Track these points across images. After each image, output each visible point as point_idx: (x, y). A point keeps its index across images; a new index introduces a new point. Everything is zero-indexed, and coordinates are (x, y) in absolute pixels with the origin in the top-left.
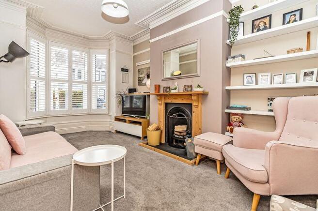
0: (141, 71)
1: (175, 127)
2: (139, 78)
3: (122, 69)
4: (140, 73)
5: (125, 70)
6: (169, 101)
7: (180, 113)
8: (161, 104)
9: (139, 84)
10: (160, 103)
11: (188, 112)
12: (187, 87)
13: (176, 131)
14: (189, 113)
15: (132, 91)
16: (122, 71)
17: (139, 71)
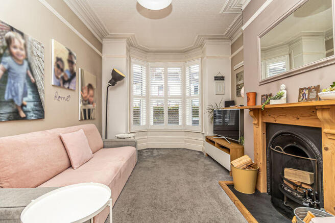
0: (239, 76)
1: (286, 170)
2: (237, 86)
3: (215, 77)
4: (239, 78)
5: (219, 78)
6: (272, 121)
7: (295, 144)
8: (258, 124)
9: (237, 94)
10: (256, 122)
11: (313, 145)
12: (306, 92)
13: (287, 180)
14: (315, 148)
15: (228, 104)
16: (215, 80)
17: (237, 77)
